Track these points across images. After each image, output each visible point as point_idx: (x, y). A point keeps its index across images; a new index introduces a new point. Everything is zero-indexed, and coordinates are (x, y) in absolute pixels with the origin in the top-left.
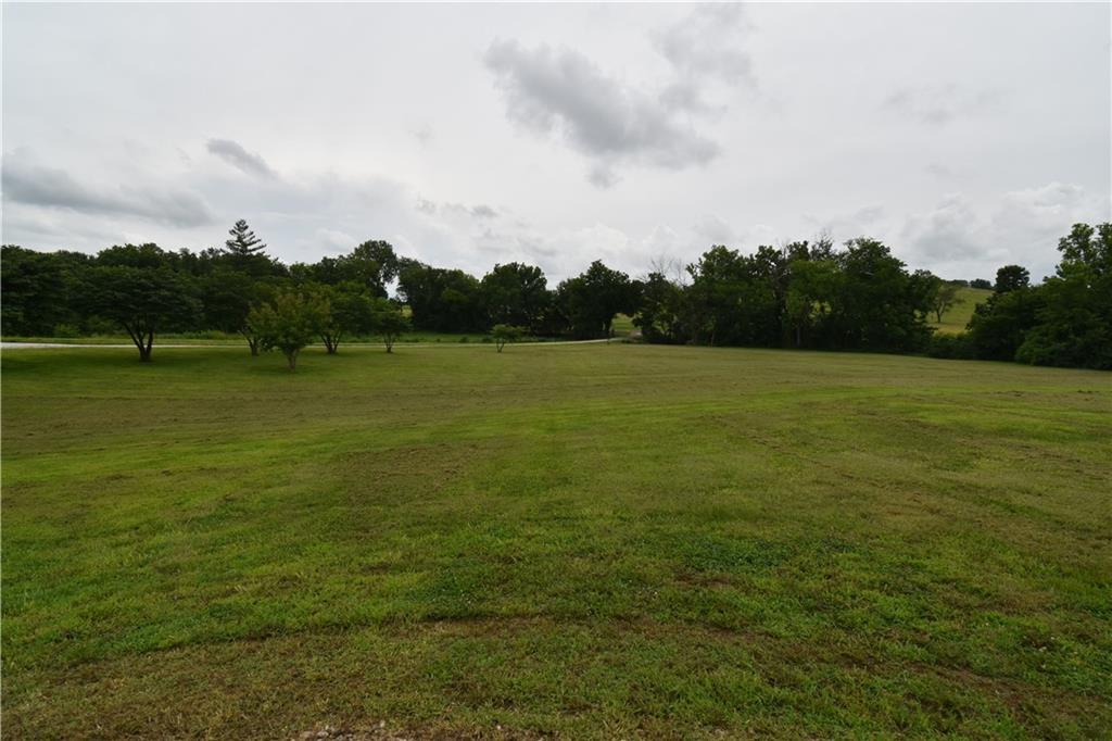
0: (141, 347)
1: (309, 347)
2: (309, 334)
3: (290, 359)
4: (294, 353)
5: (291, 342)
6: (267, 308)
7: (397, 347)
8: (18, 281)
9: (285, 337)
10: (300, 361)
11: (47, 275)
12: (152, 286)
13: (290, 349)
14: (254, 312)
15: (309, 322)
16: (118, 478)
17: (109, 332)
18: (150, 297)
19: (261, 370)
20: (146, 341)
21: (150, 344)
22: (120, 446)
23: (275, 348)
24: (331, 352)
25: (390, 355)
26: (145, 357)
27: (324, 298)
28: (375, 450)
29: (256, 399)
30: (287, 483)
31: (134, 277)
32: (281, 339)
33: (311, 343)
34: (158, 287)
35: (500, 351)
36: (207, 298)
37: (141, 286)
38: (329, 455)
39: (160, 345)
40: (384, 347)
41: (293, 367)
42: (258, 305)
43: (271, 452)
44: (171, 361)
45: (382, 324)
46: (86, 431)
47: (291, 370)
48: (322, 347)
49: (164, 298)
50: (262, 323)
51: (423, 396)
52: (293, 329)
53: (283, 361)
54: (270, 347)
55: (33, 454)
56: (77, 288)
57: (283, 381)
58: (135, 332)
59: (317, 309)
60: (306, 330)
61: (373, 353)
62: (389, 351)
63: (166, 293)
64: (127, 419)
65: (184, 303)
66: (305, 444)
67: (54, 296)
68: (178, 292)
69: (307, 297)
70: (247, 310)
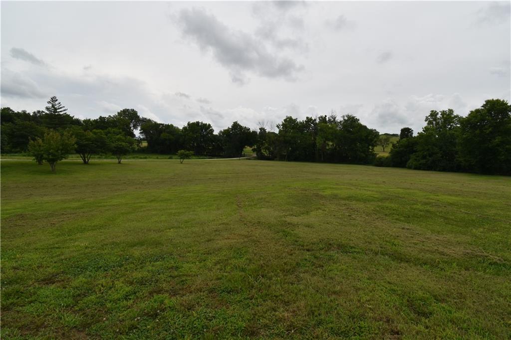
1: (64, 160)
2: (62, 154)
3: (52, 167)
4: (55, 163)
5: (52, 157)
7: (123, 161)
9: (48, 155)
10: (58, 167)
13: (52, 161)
23: (44, 161)
24: (85, 163)
25: (119, 165)
32: (46, 156)
35: (182, 163)
40: (116, 161)
41: (54, 170)
45: (116, 149)
47: (53, 172)
48: (81, 160)
52: (51, 151)
53: (49, 168)
54: (41, 160)
60: (60, 151)
61: (110, 164)
62: (119, 163)
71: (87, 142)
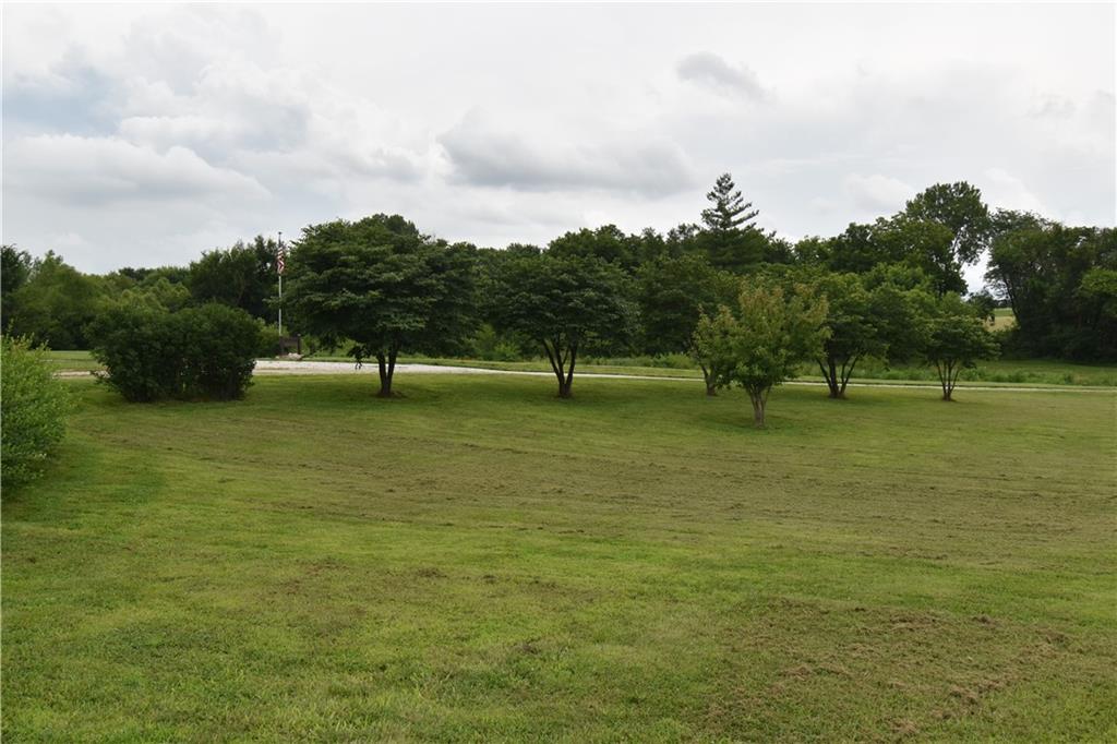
0: (560, 375)
1: (788, 384)
2: (789, 360)
3: (756, 405)
4: (764, 393)
5: (757, 372)
6: (726, 314)
7: (961, 389)
8: (423, 282)
9: (748, 364)
10: (773, 408)
11: (454, 273)
12: (575, 283)
13: (757, 386)
14: (705, 320)
15: (787, 337)
16: (428, 574)
17: (526, 353)
18: (571, 301)
19: (709, 421)
20: (566, 367)
21: (571, 373)
22: (472, 523)
23: (734, 383)
24: (836, 394)
25: (946, 406)
26: (565, 392)
27: (818, 293)
28: (823, 602)
29: (684, 471)
30: (631, 640)
31: (554, 271)
32: (742, 368)
33: (792, 376)
34: (583, 285)
36: (649, 302)
37: (564, 286)
38: (736, 598)
39: (586, 375)
40: (937, 389)
41: (759, 418)
42: (712, 312)
43: (652, 570)
44: (598, 398)
45: (938, 343)
46: (450, 494)
47: (757, 423)
48: (823, 386)
49: (588, 302)
50: (717, 339)
51: (990, 495)
52: (761, 350)
53: (746, 408)
54: (726, 381)
55: (377, 519)
56: (492, 291)
57: (736, 442)
58: (553, 355)
59: (804, 316)
60: (783, 351)
61: (915, 399)
62: (947, 397)
63: (592, 294)
64: (503, 483)
65: (613, 310)
66: (713, 567)
67: (460, 301)
68: (608, 291)
69: (790, 293)
70: (696, 316)
71: (848, 319)
